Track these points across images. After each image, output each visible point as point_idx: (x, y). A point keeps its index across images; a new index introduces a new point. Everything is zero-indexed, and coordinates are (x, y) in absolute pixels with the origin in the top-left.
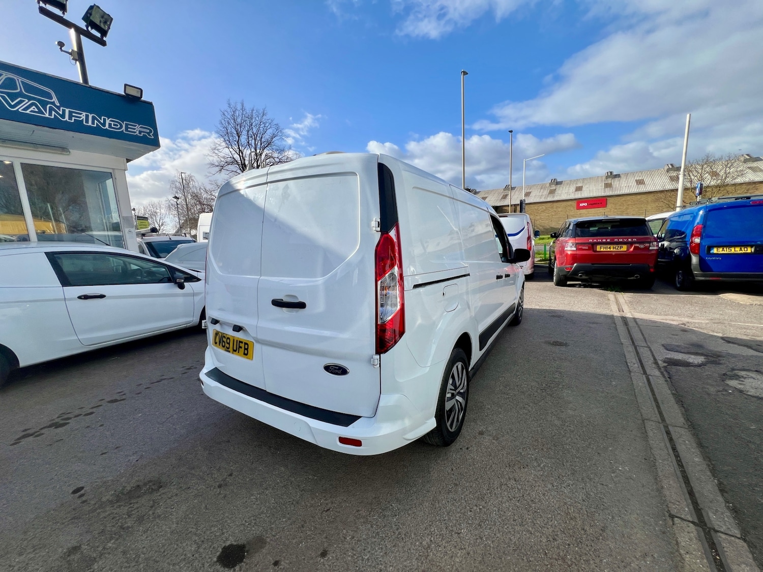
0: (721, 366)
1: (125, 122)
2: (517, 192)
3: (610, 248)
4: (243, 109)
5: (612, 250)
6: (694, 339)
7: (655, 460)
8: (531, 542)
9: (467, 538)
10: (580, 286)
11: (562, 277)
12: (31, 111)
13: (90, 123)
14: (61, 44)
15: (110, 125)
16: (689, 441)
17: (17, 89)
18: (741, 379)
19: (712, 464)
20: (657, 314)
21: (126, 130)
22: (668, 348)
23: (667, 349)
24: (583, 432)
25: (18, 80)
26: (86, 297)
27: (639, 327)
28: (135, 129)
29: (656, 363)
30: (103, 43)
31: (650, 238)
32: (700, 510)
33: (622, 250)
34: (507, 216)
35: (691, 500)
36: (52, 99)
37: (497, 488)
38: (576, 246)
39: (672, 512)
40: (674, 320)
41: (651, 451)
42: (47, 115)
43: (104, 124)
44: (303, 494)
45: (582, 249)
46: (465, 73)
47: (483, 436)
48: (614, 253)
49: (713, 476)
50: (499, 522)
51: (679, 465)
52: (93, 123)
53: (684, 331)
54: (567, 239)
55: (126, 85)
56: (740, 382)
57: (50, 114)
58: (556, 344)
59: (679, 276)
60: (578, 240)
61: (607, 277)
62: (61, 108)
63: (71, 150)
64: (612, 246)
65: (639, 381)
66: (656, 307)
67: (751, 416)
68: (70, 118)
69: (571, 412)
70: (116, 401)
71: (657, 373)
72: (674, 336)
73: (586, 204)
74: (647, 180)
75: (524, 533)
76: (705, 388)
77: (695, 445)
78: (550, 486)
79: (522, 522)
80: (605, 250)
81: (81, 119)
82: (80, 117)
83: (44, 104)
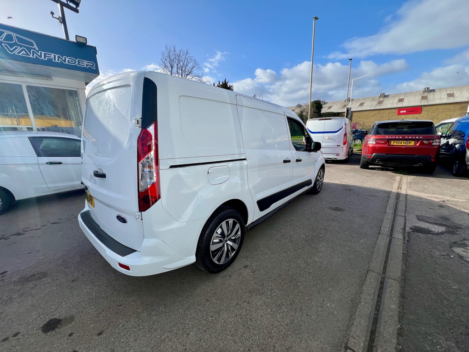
0: (455, 236)
1: (77, 59)
2: (354, 102)
3: (401, 143)
4: (175, 51)
5: (402, 144)
6: (445, 212)
7: (360, 302)
8: (232, 349)
9: (191, 338)
10: (379, 169)
11: (365, 162)
12: (22, 54)
13: (57, 60)
14: (52, 13)
15: (68, 61)
16: (395, 291)
17: (14, 41)
18: (467, 248)
19: (403, 312)
20: (426, 193)
21: (78, 64)
22: (419, 218)
23: (419, 220)
24: (317, 274)
25: (14, 35)
26: (51, 163)
27: (406, 201)
28: (84, 63)
29: (404, 229)
30: (77, 11)
31: (434, 137)
32: (373, 346)
33: (410, 144)
34: (331, 119)
35: (370, 337)
36: (34, 46)
37: (233, 307)
38: (376, 141)
39: (349, 345)
40: (436, 198)
41: (360, 295)
42: (31, 56)
43: (65, 61)
44: (114, 292)
45: (379, 143)
46: (316, 18)
47: (246, 269)
48: (403, 147)
49: (399, 322)
50: (220, 331)
51: (376, 308)
52: (58, 60)
53: (441, 206)
54: (371, 136)
55: (76, 36)
56: (465, 250)
57: (33, 55)
58: (337, 209)
59: (456, 165)
60: (378, 137)
61: (397, 164)
62: (39, 52)
63: (52, 77)
64: (403, 142)
65: (383, 241)
66: (428, 187)
67: (459, 278)
68: (45, 58)
69: (317, 259)
70: (55, 223)
71: (400, 236)
72: (430, 210)
73: (405, 111)
74: (457, 94)
75: (231, 342)
76: (432, 252)
77: (398, 295)
78: (269, 311)
79: (235, 334)
80: (397, 144)
81: (51, 58)
82: (51, 57)
83: (29, 49)
